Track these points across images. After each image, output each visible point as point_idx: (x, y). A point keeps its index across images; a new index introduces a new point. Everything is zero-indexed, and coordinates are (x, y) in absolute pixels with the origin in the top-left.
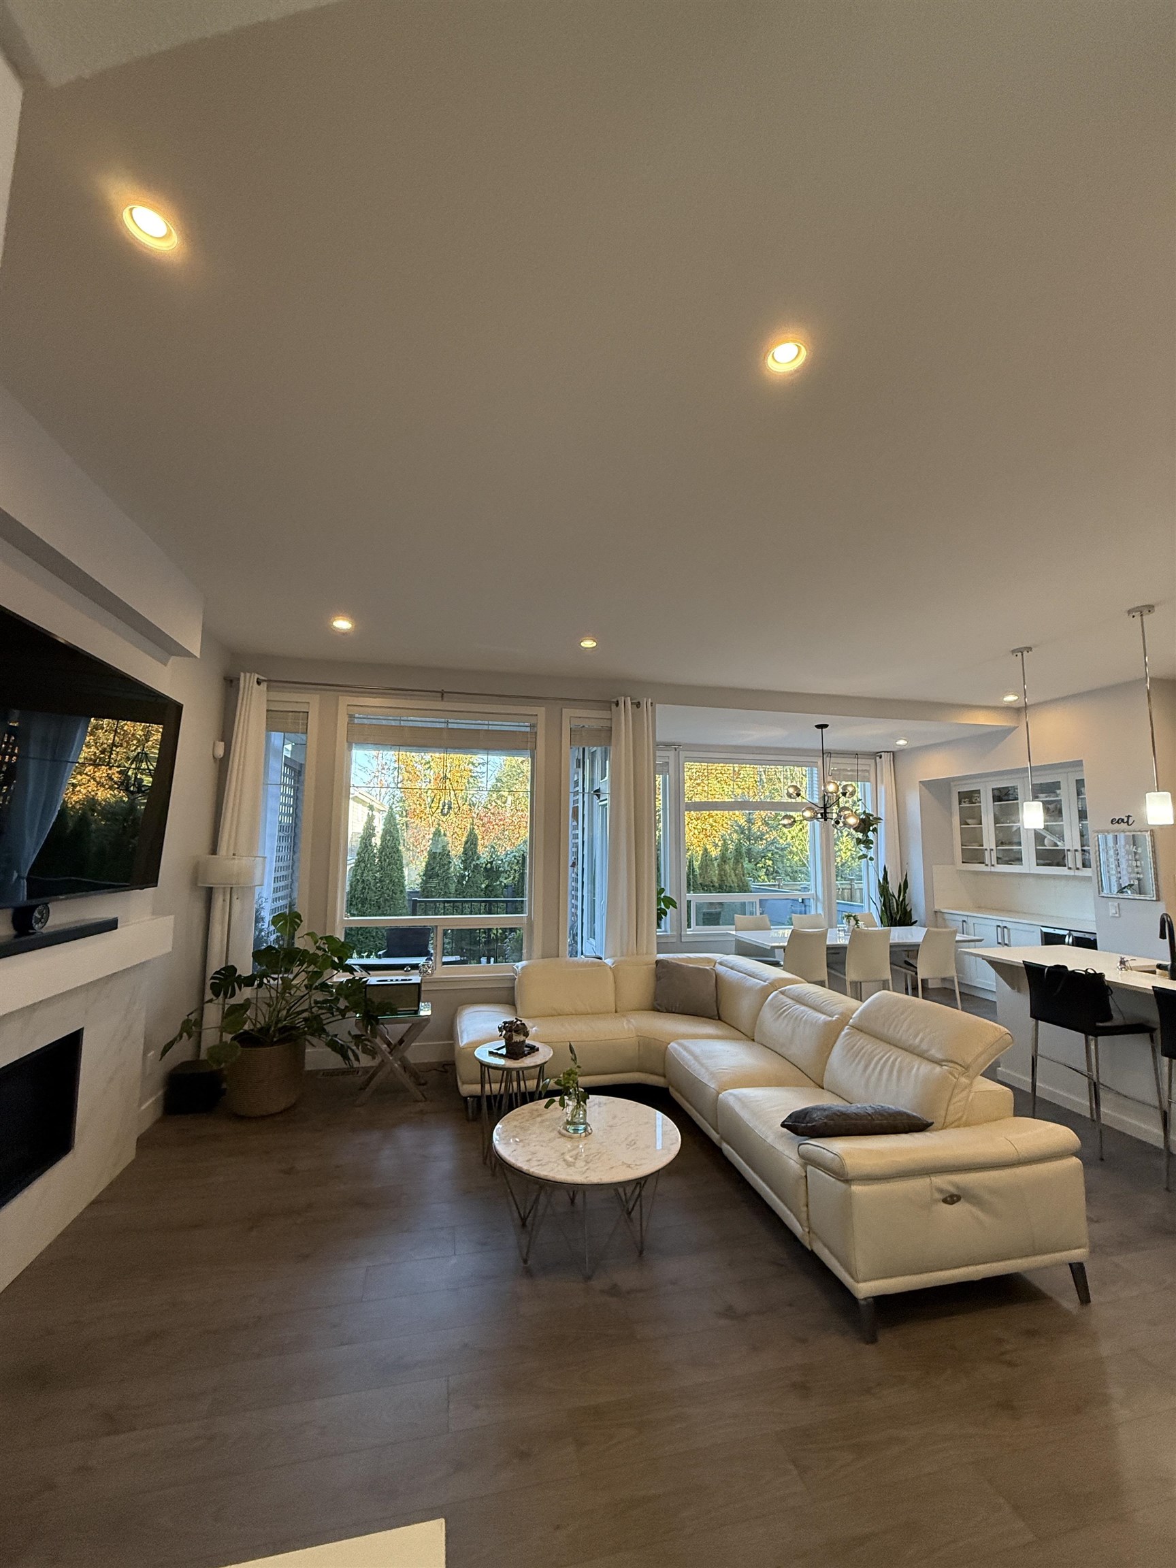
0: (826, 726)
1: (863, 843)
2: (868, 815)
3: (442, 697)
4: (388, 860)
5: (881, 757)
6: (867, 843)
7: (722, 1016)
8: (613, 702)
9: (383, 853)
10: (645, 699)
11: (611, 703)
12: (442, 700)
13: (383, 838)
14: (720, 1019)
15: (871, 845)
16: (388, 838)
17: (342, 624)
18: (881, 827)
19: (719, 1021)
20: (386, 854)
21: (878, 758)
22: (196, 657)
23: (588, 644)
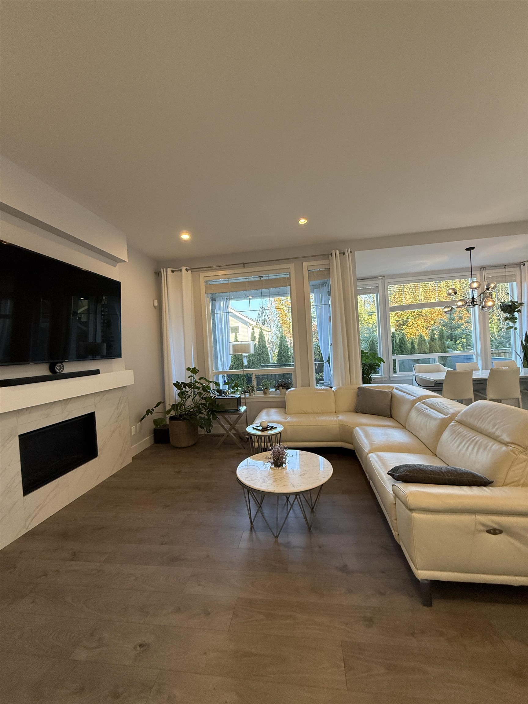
0: (473, 248)
1: (509, 320)
2: (514, 302)
3: (244, 266)
4: (261, 351)
5: (524, 265)
6: (513, 319)
7: (393, 416)
8: (330, 254)
9: (259, 348)
10: (347, 250)
11: (328, 255)
12: (244, 268)
13: (259, 342)
14: (391, 417)
15: (516, 321)
16: (261, 341)
17: (185, 237)
18: (524, 309)
19: (391, 418)
20: (260, 348)
21: (522, 266)
22: (126, 262)
23: (303, 221)
